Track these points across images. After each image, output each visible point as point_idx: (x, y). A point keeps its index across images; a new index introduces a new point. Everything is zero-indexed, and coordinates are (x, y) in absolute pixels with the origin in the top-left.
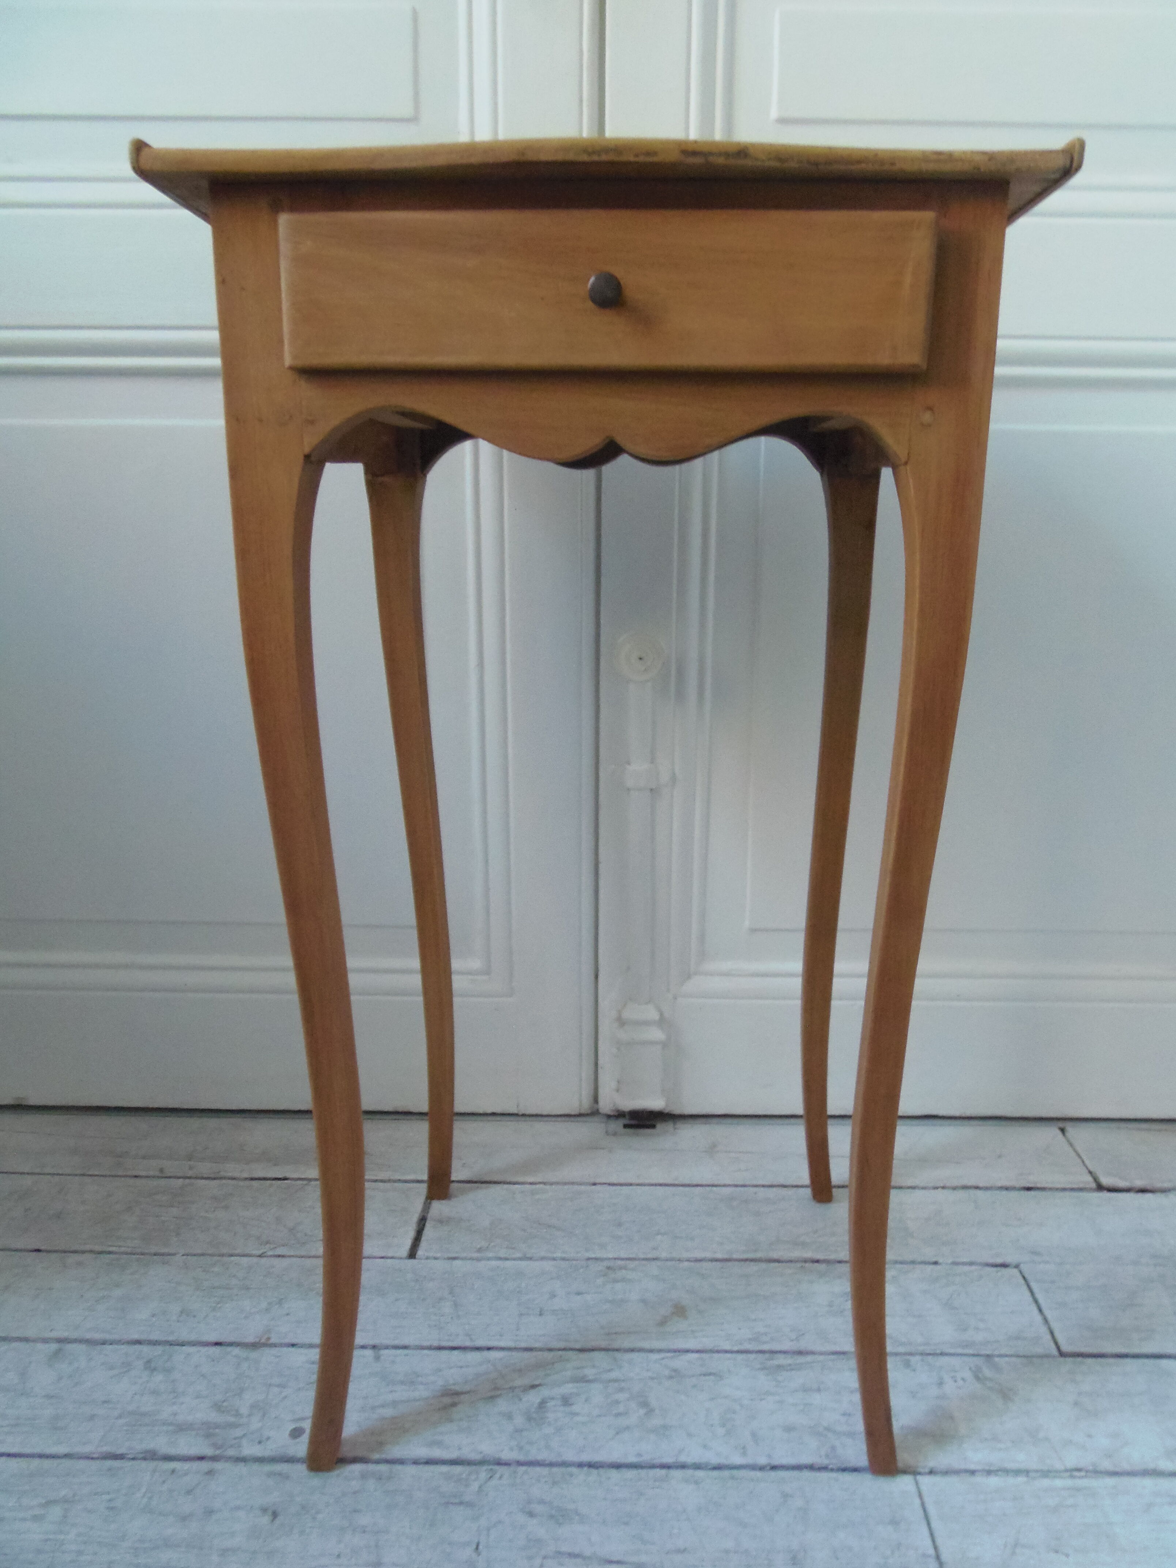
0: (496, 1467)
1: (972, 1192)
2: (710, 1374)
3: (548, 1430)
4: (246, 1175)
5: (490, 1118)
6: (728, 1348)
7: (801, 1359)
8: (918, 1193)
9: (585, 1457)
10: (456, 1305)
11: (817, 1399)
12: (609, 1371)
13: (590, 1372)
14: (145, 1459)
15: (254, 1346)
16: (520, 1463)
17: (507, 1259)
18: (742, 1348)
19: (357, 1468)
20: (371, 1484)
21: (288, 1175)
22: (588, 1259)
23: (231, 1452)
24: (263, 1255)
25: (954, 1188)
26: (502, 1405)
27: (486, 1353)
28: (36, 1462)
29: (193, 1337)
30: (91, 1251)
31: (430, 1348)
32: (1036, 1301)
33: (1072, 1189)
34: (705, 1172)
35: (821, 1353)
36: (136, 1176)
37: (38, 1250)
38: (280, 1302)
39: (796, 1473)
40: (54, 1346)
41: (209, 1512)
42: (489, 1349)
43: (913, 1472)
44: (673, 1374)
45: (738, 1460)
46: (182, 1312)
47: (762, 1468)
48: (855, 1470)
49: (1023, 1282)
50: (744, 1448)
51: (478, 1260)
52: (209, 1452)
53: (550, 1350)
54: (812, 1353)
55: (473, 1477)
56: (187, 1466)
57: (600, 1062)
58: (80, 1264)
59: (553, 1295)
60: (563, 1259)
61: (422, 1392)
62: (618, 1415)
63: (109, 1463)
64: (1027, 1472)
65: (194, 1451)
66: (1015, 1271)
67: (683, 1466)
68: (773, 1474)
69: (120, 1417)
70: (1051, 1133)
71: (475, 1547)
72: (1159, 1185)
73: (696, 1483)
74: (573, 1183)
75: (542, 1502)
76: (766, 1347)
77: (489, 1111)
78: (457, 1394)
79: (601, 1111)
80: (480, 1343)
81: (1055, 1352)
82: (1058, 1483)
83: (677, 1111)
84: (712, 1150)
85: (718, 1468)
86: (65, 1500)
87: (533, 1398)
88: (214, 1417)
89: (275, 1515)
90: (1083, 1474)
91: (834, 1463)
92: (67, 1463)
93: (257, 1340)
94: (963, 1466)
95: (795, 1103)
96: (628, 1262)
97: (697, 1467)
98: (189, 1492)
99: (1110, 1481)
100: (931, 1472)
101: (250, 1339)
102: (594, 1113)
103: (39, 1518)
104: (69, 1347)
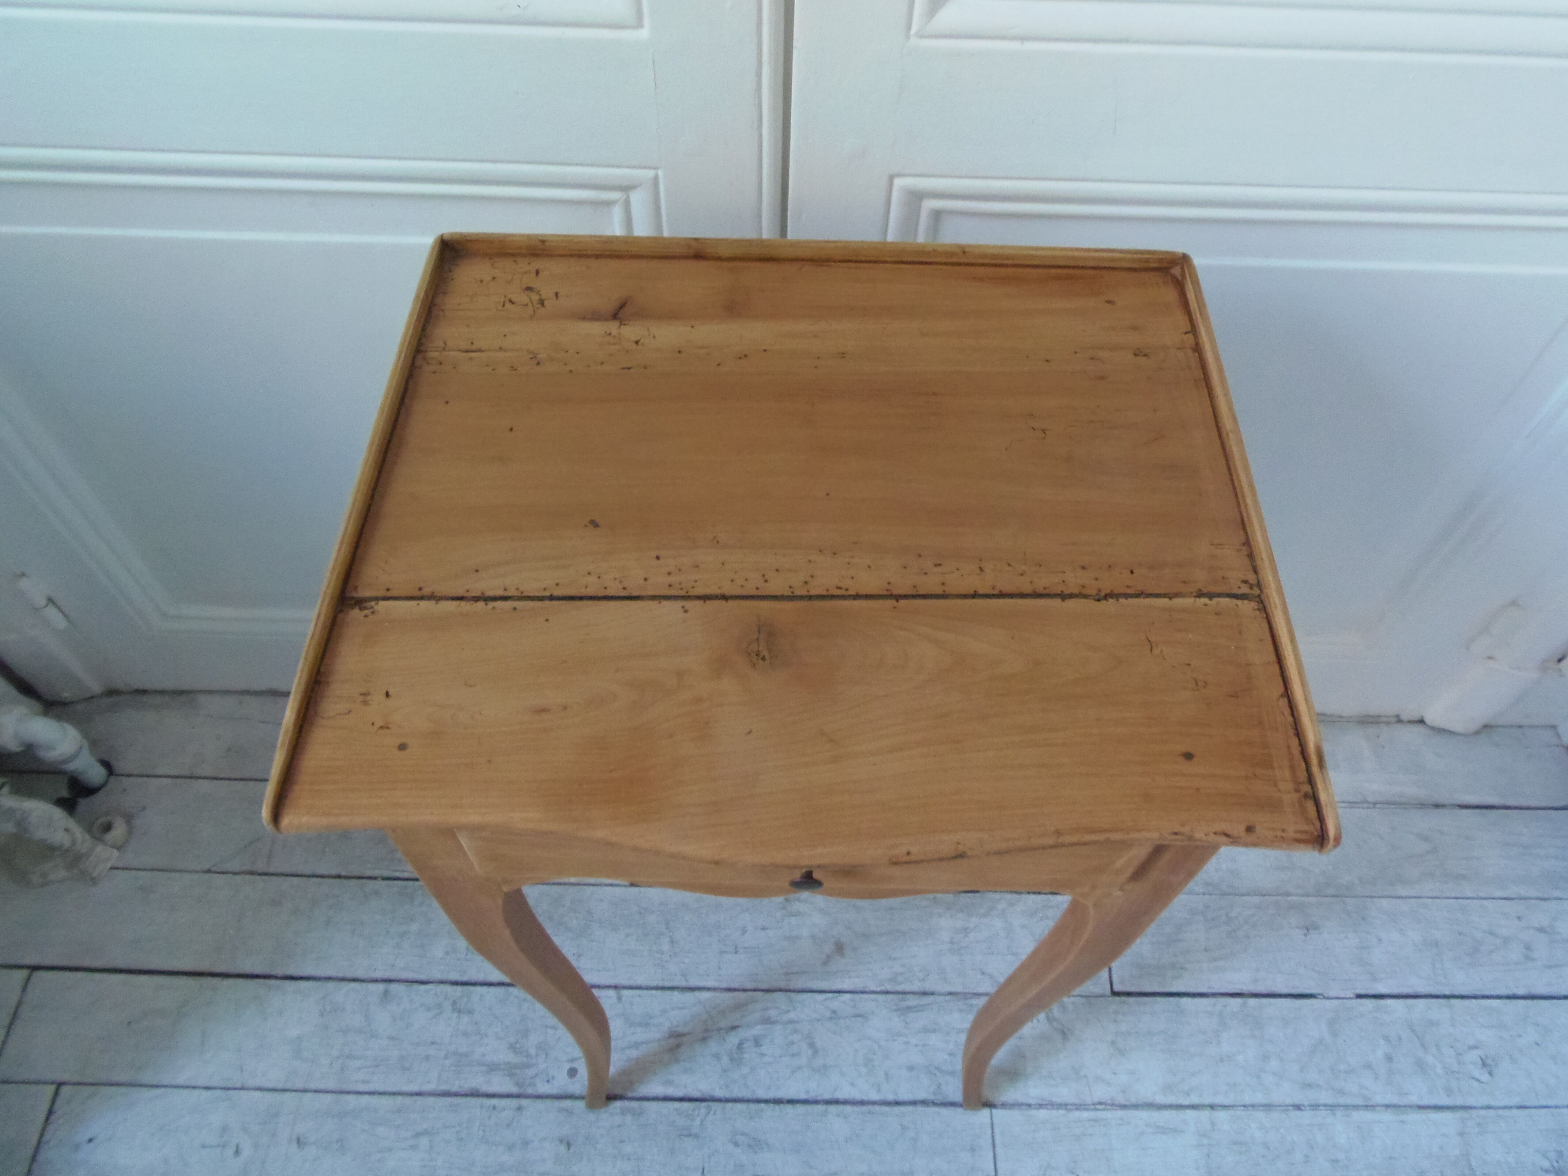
0: (711, 1104)
2: (860, 1015)
3: (745, 1070)
6: (873, 988)
7: (925, 1000)
9: (771, 1095)
10: (672, 942)
11: (934, 1040)
12: (788, 1011)
13: (773, 1013)
14: (472, 1096)
16: (727, 1100)
18: (883, 988)
19: (618, 1104)
20: (629, 1118)
23: (530, 1091)
26: (713, 1046)
27: (697, 994)
28: (399, 1099)
31: (657, 988)
35: (940, 994)
37: (339, 877)
39: (910, 1108)
40: (382, 987)
41: (526, 1143)
42: (700, 989)
43: (989, 1105)
44: (833, 1015)
45: (874, 1096)
47: (890, 1104)
48: (953, 1104)
50: (879, 1086)
52: (514, 1090)
53: (745, 990)
54: (933, 994)
55: (696, 1113)
56: (502, 1102)
58: (376, 893)
59: (744, 931)
61: (655, 1034)
62: (793, 1055)
63: (448, 1100)
64: (1066, 1106)
65: (504, 1090)
67: (836, 1102)
68: (897, 1109)
69: (446, 1057)
71: (701, 1171)
73: (846, 1117)
75: (743, 1134)
76: (899, 988)
78: (680, 1035)
80: (693, 983)
81: (1108, 991)
82: (1086, 1115)
86: (427, 1133)
87: (733, 1039)
88: (511, 1057)
89: (569, 1145)
90: (1103, 1107)
91: (939, 1098)
92: (420, 1101)
94: (1024, 1101)
97: (845, 1102)
98: (508, 1126)
99: (1120, 1113)
100: (1004, 1105)
103: (414, 1147)
104: (394, 987)
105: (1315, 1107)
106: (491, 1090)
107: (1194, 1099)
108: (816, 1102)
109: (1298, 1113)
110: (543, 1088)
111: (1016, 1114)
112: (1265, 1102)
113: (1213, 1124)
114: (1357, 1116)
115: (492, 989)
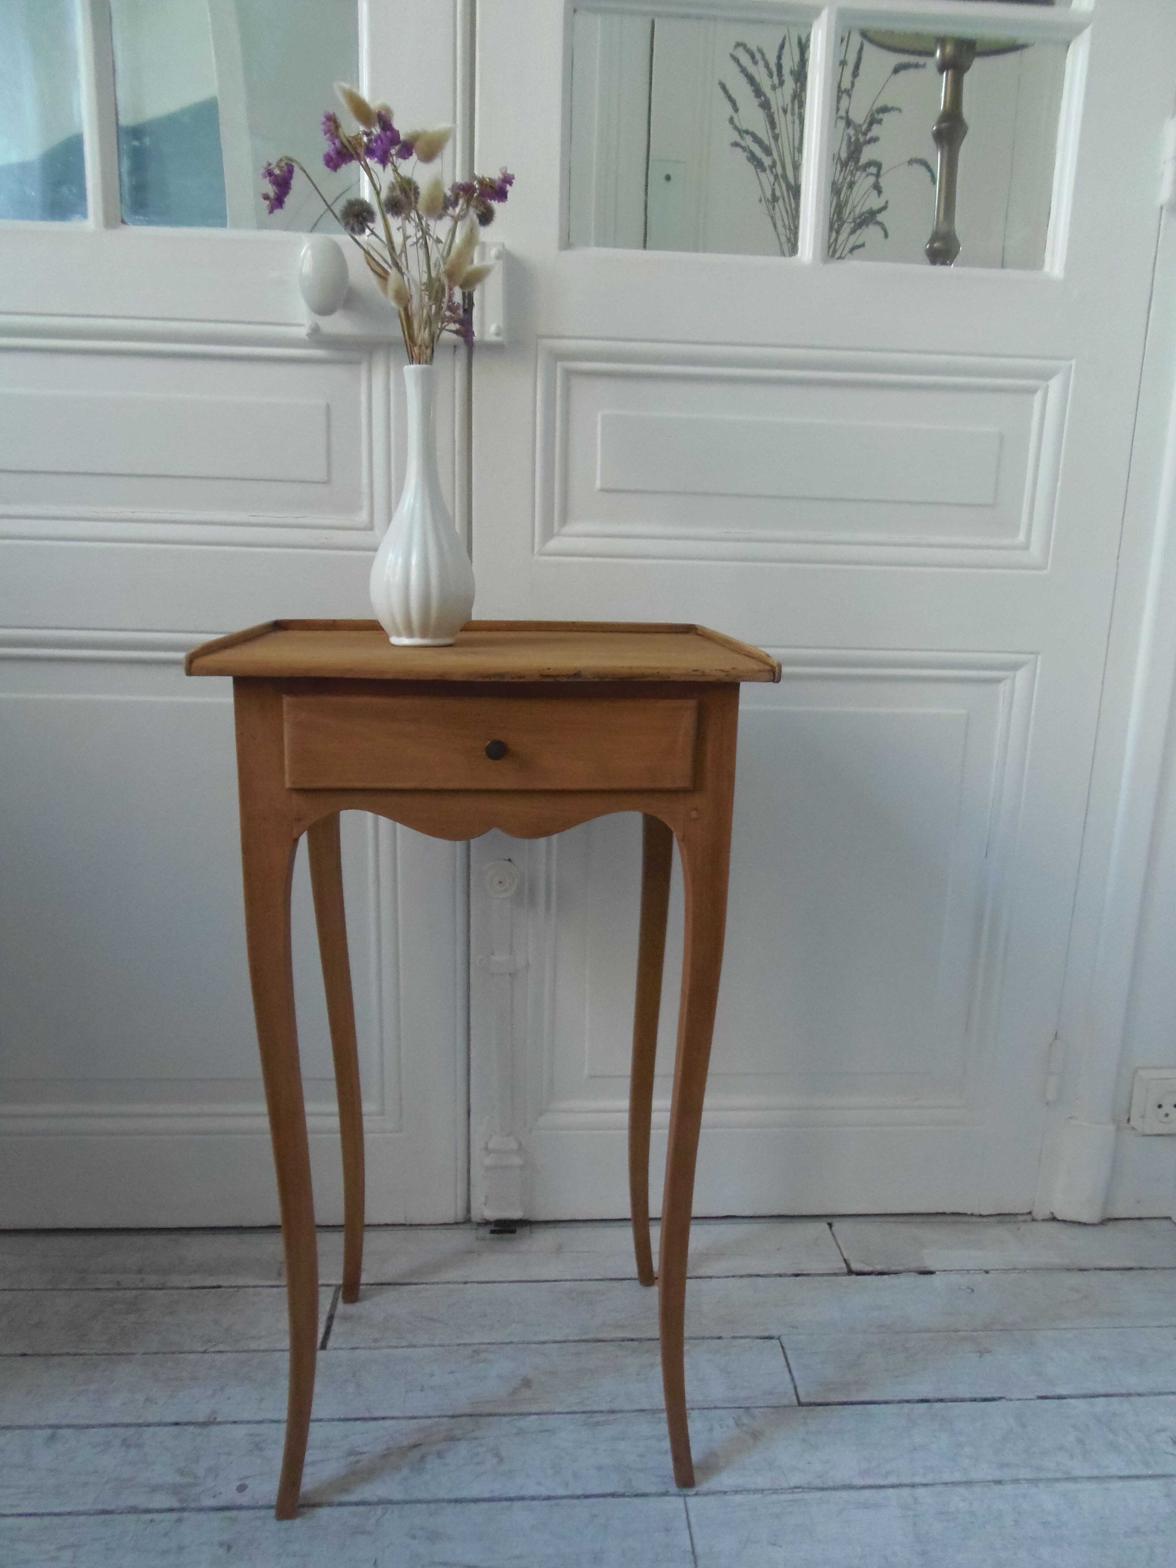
0: (388, 1506)
1: (754, 1279)
2: (547, 1431)
3: (426, 1477)
4: (186, 1285)
5: (384, 1228)
6: (560, 1410)
7: (612, 1417)
8: (714, 1280)
9: (453, 1496)
10: (358, 1385)
12: (473, 1431)
13: (458, 1433)
14: (128, 1512)
15: (205, 1424)
16: (406, 1502)
17: (396, 1347)
18: (569, 1410)
21: (221, 1283)
22: (459, 1345)
23: (193, 1505)
24: (207, 1351)
25: (742, 1277)
26: (394, 1460)
27: (381, 1422)
28: (47, 1520)
29: (156, 1419)
30: (68, 1354)
31: (339, 1420)
32: (788, 1365)
33: (829, 1275)
34: (551, 1271)
35: (628, 1411)
36: (98, 1289)
37: (24, 1355)
38: (222, 1389)
39: (601, 1500)
40: (49, 1432)
41: (181, 1548)
42: (384, 1418)
44: (519, 1432)
45: (561, 1492)
46: (147, 1400)
47: (578, 1497)
48: (644, 1495)
49: (781, 1350)
50: (567, 1483)
51: (375, 1349)
52: (176, 1505)
53: (430, 1417)
54: (620, 1411)
55: (373, 1513)
56: (162, 1516)
57: (472, 1181)
58: (60, 1365)
59: (432, 1375)
60: (441, 1346)
62: (478, 1463)
63: (102, 1517)
64: (762, 1491)
65: (166, 1505)
66: (778, 1341)
67: (522, 1498)
68: (586, 1501)
69: (107, 1483)
70: (822, 1227)
71: (374, 1561)
72: (893, 1269)
73: (531, 1509)
74: (449, 1283)
75: (421, 1528)
76: (589, 1409)
77: (383, 1222)
78: (360, 1453)
79: (473, 1219)
80: (376, 1415)
81: (795, 1402)
82: (782, 1497)
83: (534, 1219)
84: (559, 1250)
85: (548, 1498)
86: (73, 1546)
87: (416, 1454)
88: (178, 1479)
89: (229, 1548)
90: (800, 1490)
92: (71, 1519)
93: (207, 1420)
94: (720, 1489)
95: (625, 1209)
96: (489, 1346)
97: (533, 1498)
98: (166, 1535)
99: (819, 1494)
100: (697, 1494)
101: (201, 1419)
102: (467, 1221)
103: (54, 1559)
104: (61, 1432)
105: (1016, 1481)
106: (151, 1506)
107: (892, 1480)
108: (500, 1500)
109: (999, 1487)
110: (208, 1502)
111: (711, 1501)
112: (964, 1479)
113: (916, 1500)
114: (1060, 1487)
115: (167, 1429)
